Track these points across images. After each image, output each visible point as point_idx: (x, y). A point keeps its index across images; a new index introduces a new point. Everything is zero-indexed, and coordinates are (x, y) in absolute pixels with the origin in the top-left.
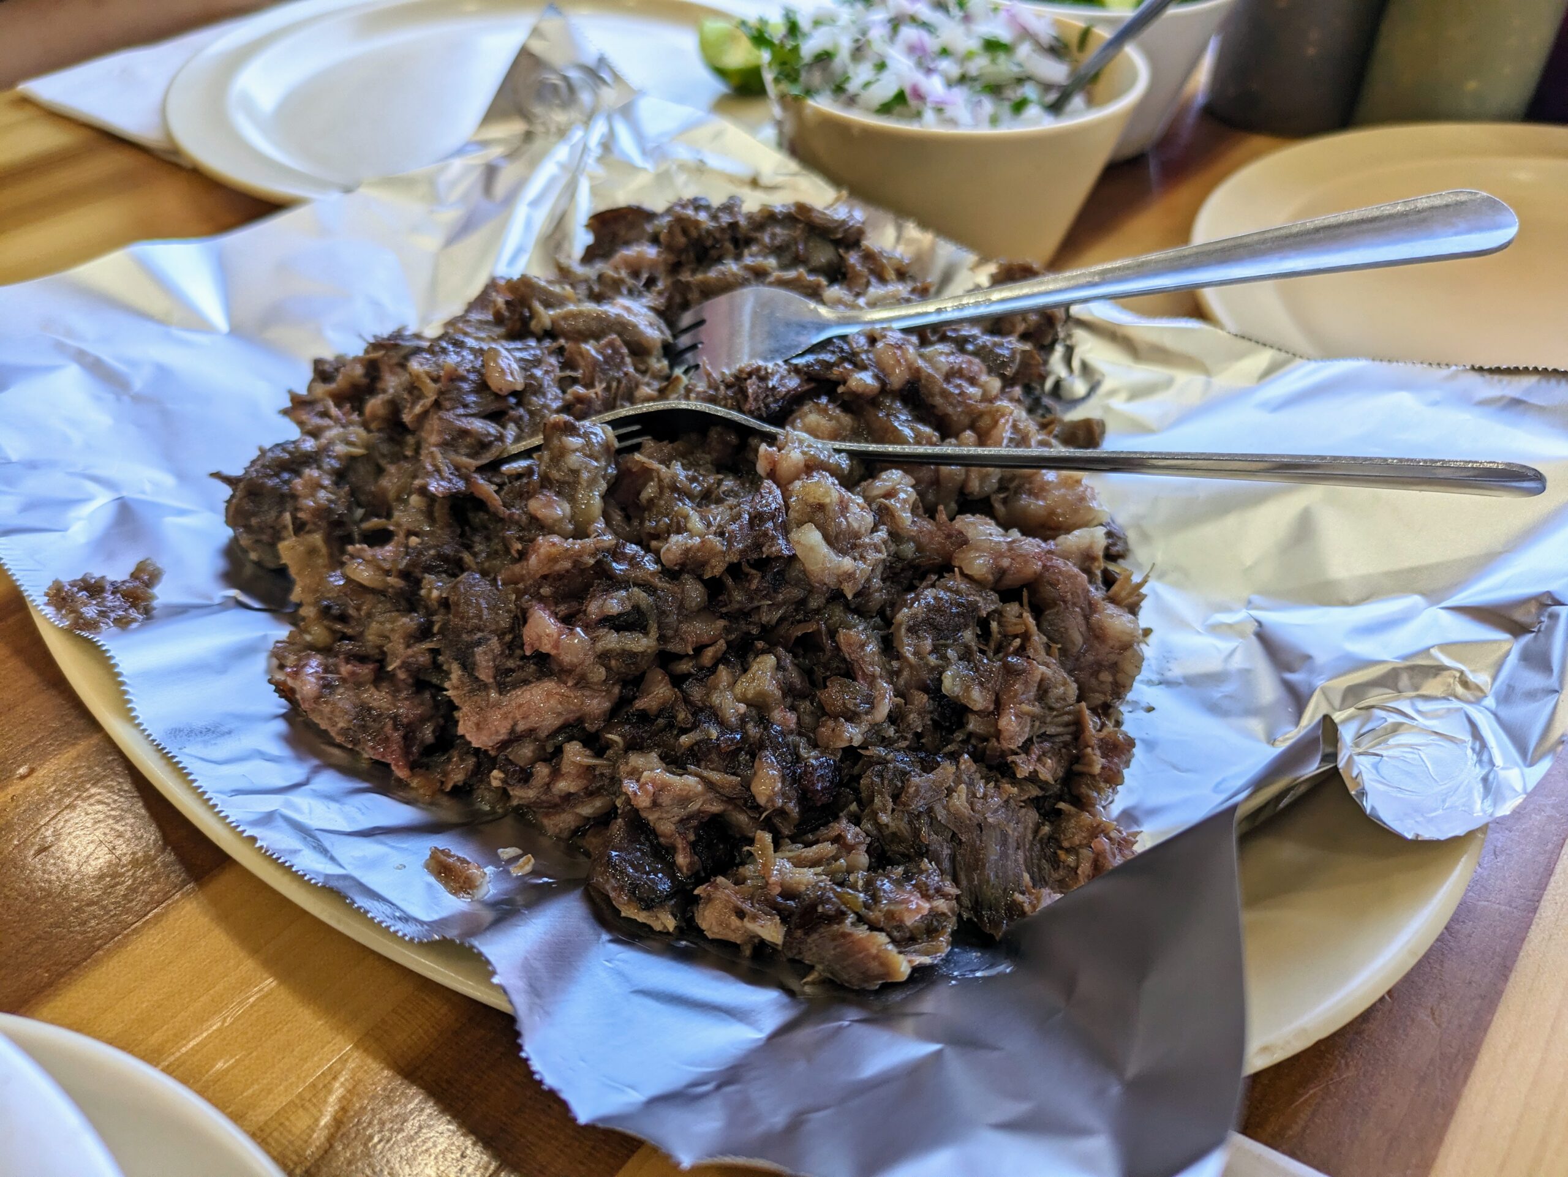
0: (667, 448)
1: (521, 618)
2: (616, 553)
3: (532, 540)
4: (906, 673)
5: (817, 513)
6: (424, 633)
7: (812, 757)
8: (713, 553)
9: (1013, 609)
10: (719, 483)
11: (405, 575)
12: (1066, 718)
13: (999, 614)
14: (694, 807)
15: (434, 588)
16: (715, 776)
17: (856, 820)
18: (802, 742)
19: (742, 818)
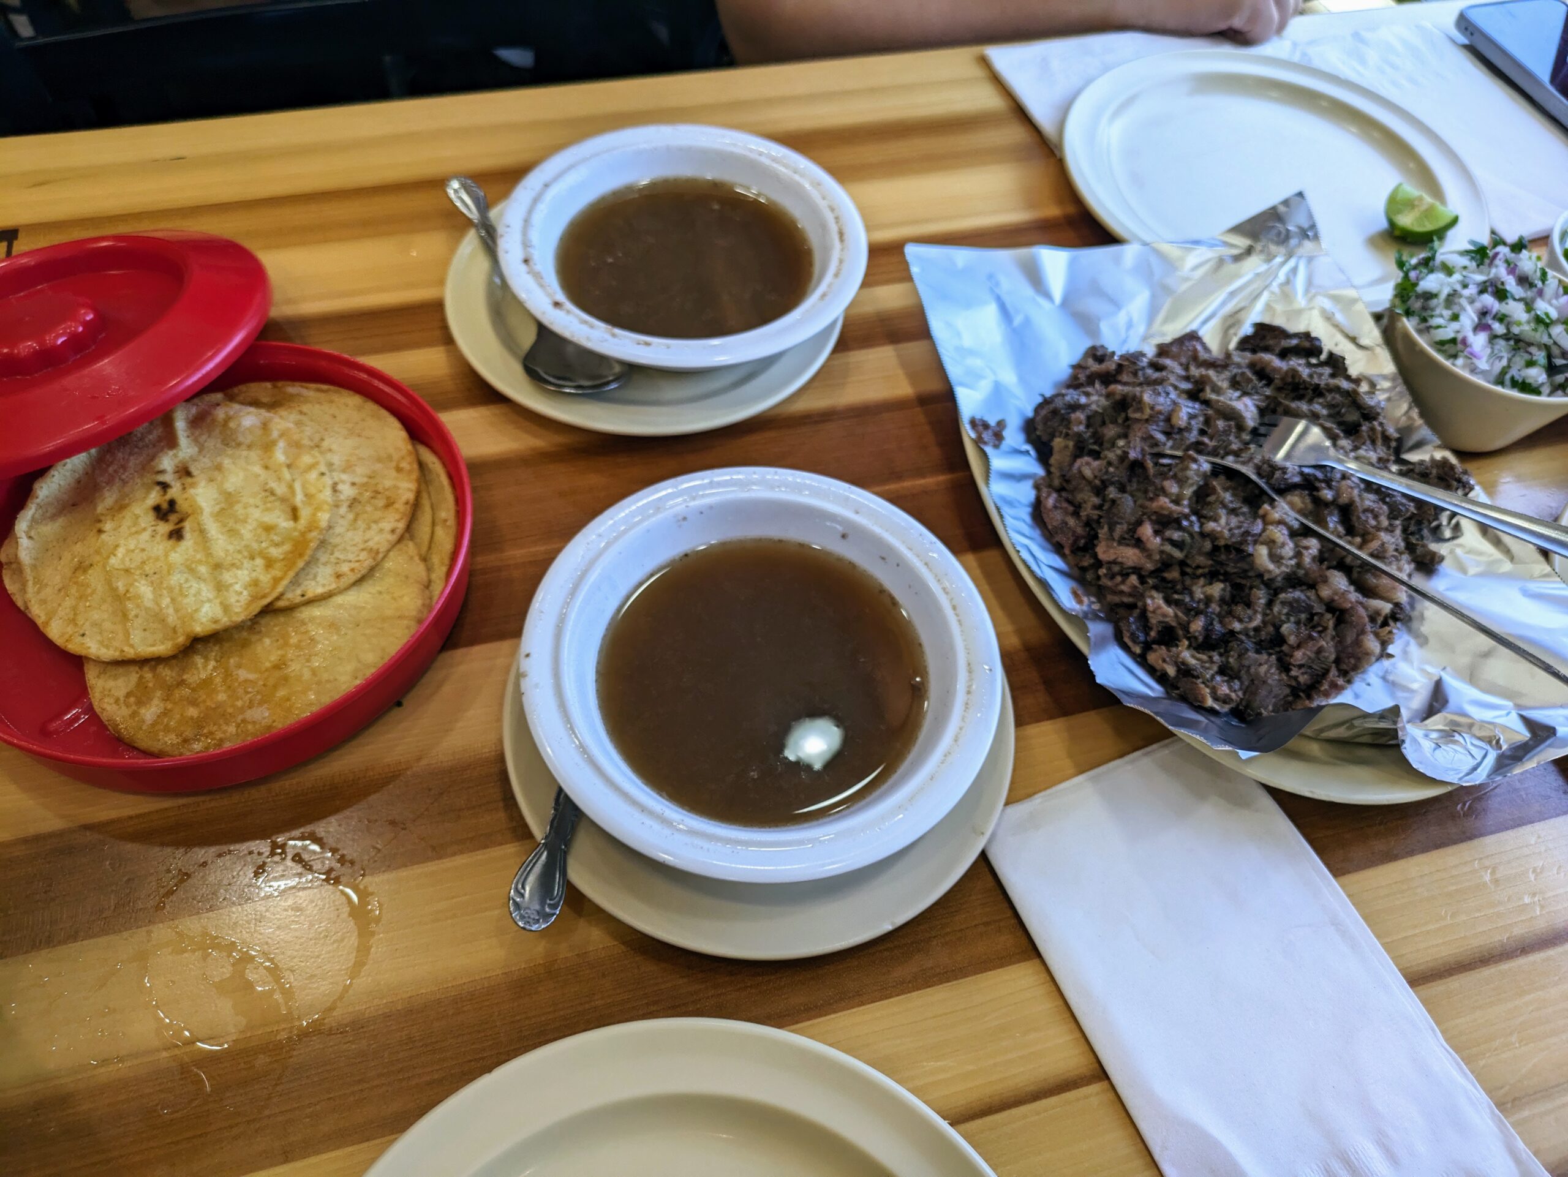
0: (1229, 484)
1: (1139, 523)
2: (1187, 517)
3: (1158, 496)
4: (1270, 617)
5: (1271, 543)
6: (1099, 507)
7: (1217, 626)
8: (1223, 537)
9: (1329, 616)
10: (1241, 508)
11: (1103, 482)
12: (1324, 666)
13: (1322, 615)
14: (1167, 620)
15: (1112, 492)
16: (1180, 614)
17: (1221, 655)
18: (1217, 619)
19: (1180, 632)
